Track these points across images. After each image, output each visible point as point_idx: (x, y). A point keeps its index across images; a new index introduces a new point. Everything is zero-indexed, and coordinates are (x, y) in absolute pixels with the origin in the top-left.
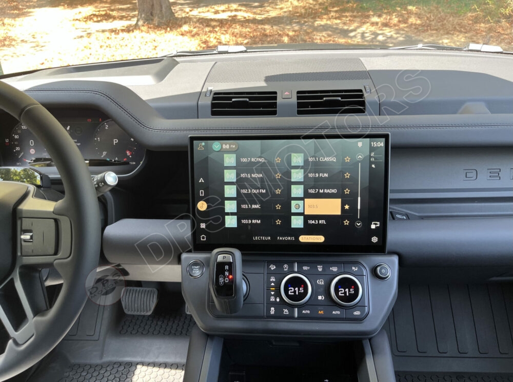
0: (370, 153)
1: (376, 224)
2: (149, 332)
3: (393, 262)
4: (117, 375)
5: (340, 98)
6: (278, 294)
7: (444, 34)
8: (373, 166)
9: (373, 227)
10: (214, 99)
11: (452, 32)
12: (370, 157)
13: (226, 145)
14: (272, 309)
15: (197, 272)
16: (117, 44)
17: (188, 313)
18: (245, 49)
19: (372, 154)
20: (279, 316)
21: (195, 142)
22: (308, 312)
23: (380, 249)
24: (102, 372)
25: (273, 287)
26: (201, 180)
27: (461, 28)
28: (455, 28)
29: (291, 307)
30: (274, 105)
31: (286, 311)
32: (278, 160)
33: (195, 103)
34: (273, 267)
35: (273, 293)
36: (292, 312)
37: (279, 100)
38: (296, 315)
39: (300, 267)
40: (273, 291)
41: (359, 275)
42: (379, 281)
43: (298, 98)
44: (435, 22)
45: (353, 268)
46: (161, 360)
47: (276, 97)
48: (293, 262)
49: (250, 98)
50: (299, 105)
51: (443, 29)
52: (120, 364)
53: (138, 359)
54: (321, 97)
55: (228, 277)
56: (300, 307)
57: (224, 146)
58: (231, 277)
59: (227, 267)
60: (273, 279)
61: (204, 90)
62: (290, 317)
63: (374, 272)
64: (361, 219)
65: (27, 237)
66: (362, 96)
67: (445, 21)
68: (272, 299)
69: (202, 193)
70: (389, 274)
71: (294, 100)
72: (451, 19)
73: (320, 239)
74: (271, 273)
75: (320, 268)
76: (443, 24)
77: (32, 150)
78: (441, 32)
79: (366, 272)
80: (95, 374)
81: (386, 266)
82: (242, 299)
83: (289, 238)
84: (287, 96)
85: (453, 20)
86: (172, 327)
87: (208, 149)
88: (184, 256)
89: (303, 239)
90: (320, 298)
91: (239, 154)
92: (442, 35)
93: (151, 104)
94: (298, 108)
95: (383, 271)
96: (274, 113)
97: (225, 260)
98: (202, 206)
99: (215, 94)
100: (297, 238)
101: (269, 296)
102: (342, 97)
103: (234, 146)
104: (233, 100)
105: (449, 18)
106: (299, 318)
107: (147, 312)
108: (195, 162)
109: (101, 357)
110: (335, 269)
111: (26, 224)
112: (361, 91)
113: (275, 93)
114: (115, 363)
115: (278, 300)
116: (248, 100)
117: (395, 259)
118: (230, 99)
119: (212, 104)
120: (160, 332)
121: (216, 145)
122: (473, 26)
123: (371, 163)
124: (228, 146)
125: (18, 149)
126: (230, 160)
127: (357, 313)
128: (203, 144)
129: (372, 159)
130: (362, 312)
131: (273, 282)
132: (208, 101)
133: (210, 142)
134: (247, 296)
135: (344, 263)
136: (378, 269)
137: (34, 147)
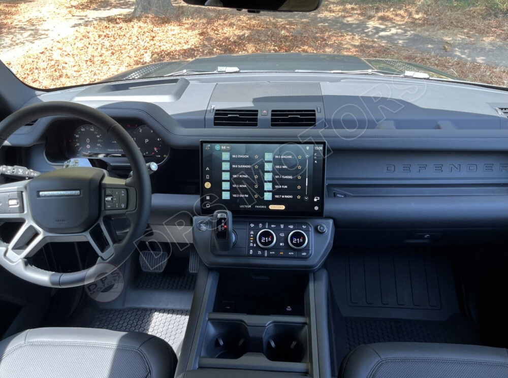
0: (314, 153)
1: (317, 198)
2: (160, 287)
3: (329, 223)
4: (136, 317)
5: (299, 116)
6: (255, 241)
7: (441, 29)
8: (316, 162)
9: (315, 200)
10: (216, 114)
11: (448, 27)
12: (314, 156)
13: (224, 147)
14: (251, 251)
15: (204, 228)
16: (115, 34)
17: (191, 272)
18: (238, 70)
19: (315, 154)
20: (255, 256)
21: (204, 144)
22: (274, 253)
23: (320, 214)
24: (125, 314)
25: (252, 237)
26: (207, 169)
27: (458, 22)
28: (452, 23)
29: (263, 250)
30: (256, 120)
31: (260, 252)
32: (257, 157)
33: (203, 117)
34: (252, 225)
35: (252, 241)
36: (263, 253)
37: (259, 117)
38: (266, 255)
39: (269, 226)
40: (252, 240)
41: (307, 231)
42: (319, 235)
43: (272, 115)
44: (432, 16)
45: (303, 226)
46: (170, 306)
47: (257, 114)
48: (265, 222)
49: (240, 115)
50: (273, 120)
51: (440, 23)
52: (138, 309)
53: (152, 306)
54: (287, 115)
55: (224, 226)
56: (269, 250)
57: (222, 147)
58: (225, 226)
59: (223, 221)
60: (252, 233)
61: (209, 109)
62: (262, 256)
63: (316, 229)
64: (308, 195)
65: (109, 199)
66: (314, 115)
67: (442, 16)
68: (251, 245)
69: (208, 177)
70: (326, 230)
71: (269, 117)
72: (448, 14)
73: (282, 207)
74: (251, 229)
75: (282, 226)
76: (440, 18)
77: (88, 145)
78: (438, 27)
79: (311, 229)
80: (119, 316)
81: (324, 226)
82: (232, 245)
83: (263, 207)
84: (265, 114)
85: (451, 14)
86: (178, 284)
87: (212, 149)
88: (195, 218)
89: (272, 207)
90: (281, 244)
91: (231, 152)
92: (438, 30)
93: (174, 117)
94: (272, 122)
95: (322, 228)
96: (256, 125)
97: (222, 217)
98: (208, 185)
99: (217, 110)
100: (268, 207)
101: (249, 243)
102: (301, 115)
103: (229, 147)
104: (229, 116)
105: (446, 13)
106: (268, 256)
107: (160, 269)
108: (204, 157)
109: (123, 304)
110: (291, 227)
111: (108, 192)
112: (314, 111)
113: (257, 111)
114: (134, 309)
115: (255, 245)
116: (238, 116)
117: (331, 222)
118: (227, 114)
119: (215, 118)
120: (168, 287)
121: (217, 147)
122: (470, 20)
123: (314, 160)
124: (224, 148)
125: (78, 144)
126: (226, 156)
127: (304, 254)
128: (209, 146)
129: (315, 158)
130: (308, 253)
131: (252, 234)
132: (211, 116)
133: (213, 144)
134: (235, 243)
135: (298, 223)
136: (319, 227)
137: (89, 144)
